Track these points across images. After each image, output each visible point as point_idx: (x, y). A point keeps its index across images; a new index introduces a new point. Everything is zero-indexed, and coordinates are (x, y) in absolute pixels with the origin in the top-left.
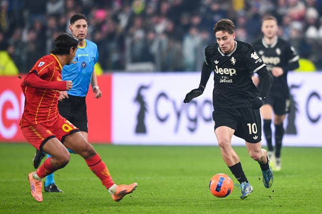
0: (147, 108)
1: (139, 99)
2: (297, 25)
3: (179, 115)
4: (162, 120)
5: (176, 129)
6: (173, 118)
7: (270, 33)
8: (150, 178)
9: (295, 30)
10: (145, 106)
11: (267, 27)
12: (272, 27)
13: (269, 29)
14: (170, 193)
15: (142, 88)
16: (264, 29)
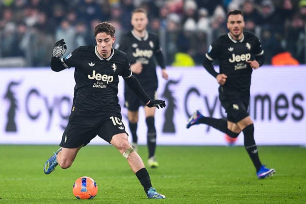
0: (17, 105)
1: (10, 96)
2: (175, 18)
3: (51, 112)
4: (34, 118)
5: (48, 127)
6: (44, 116)
7: (140, 25)
8: (21, 179)
9: (173, 22)
10: (16, 103)
11: (137, 20)
12: (142, 20)
13: (139, 22)
14: (42, 195)
15: (12, 84)
16: (134, 22)
